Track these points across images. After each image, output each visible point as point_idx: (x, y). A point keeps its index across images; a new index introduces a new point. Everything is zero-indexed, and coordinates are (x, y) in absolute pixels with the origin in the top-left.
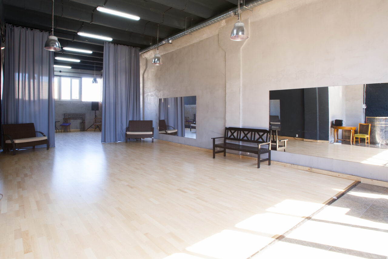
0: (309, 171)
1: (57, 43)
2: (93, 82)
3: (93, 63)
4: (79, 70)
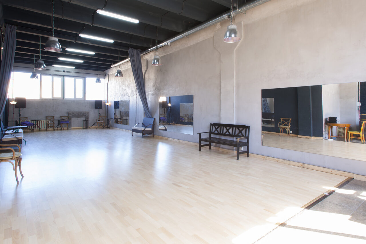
0: (302, 166)
1: (57, 44)
2: (97, 82)
3: (97, 64)
4: (83, 70)
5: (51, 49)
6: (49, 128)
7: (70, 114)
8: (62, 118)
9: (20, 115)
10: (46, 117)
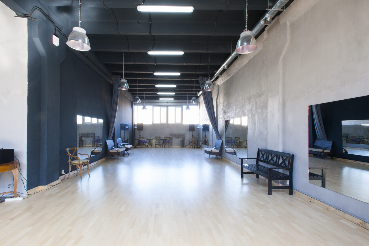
1: (126, 84)
4: (181, 100)
5: (123, 88)
6: (158, 145)
7: (171, 135)
8: (166, 138)
9: (140, 135)
10: (156, 137)
